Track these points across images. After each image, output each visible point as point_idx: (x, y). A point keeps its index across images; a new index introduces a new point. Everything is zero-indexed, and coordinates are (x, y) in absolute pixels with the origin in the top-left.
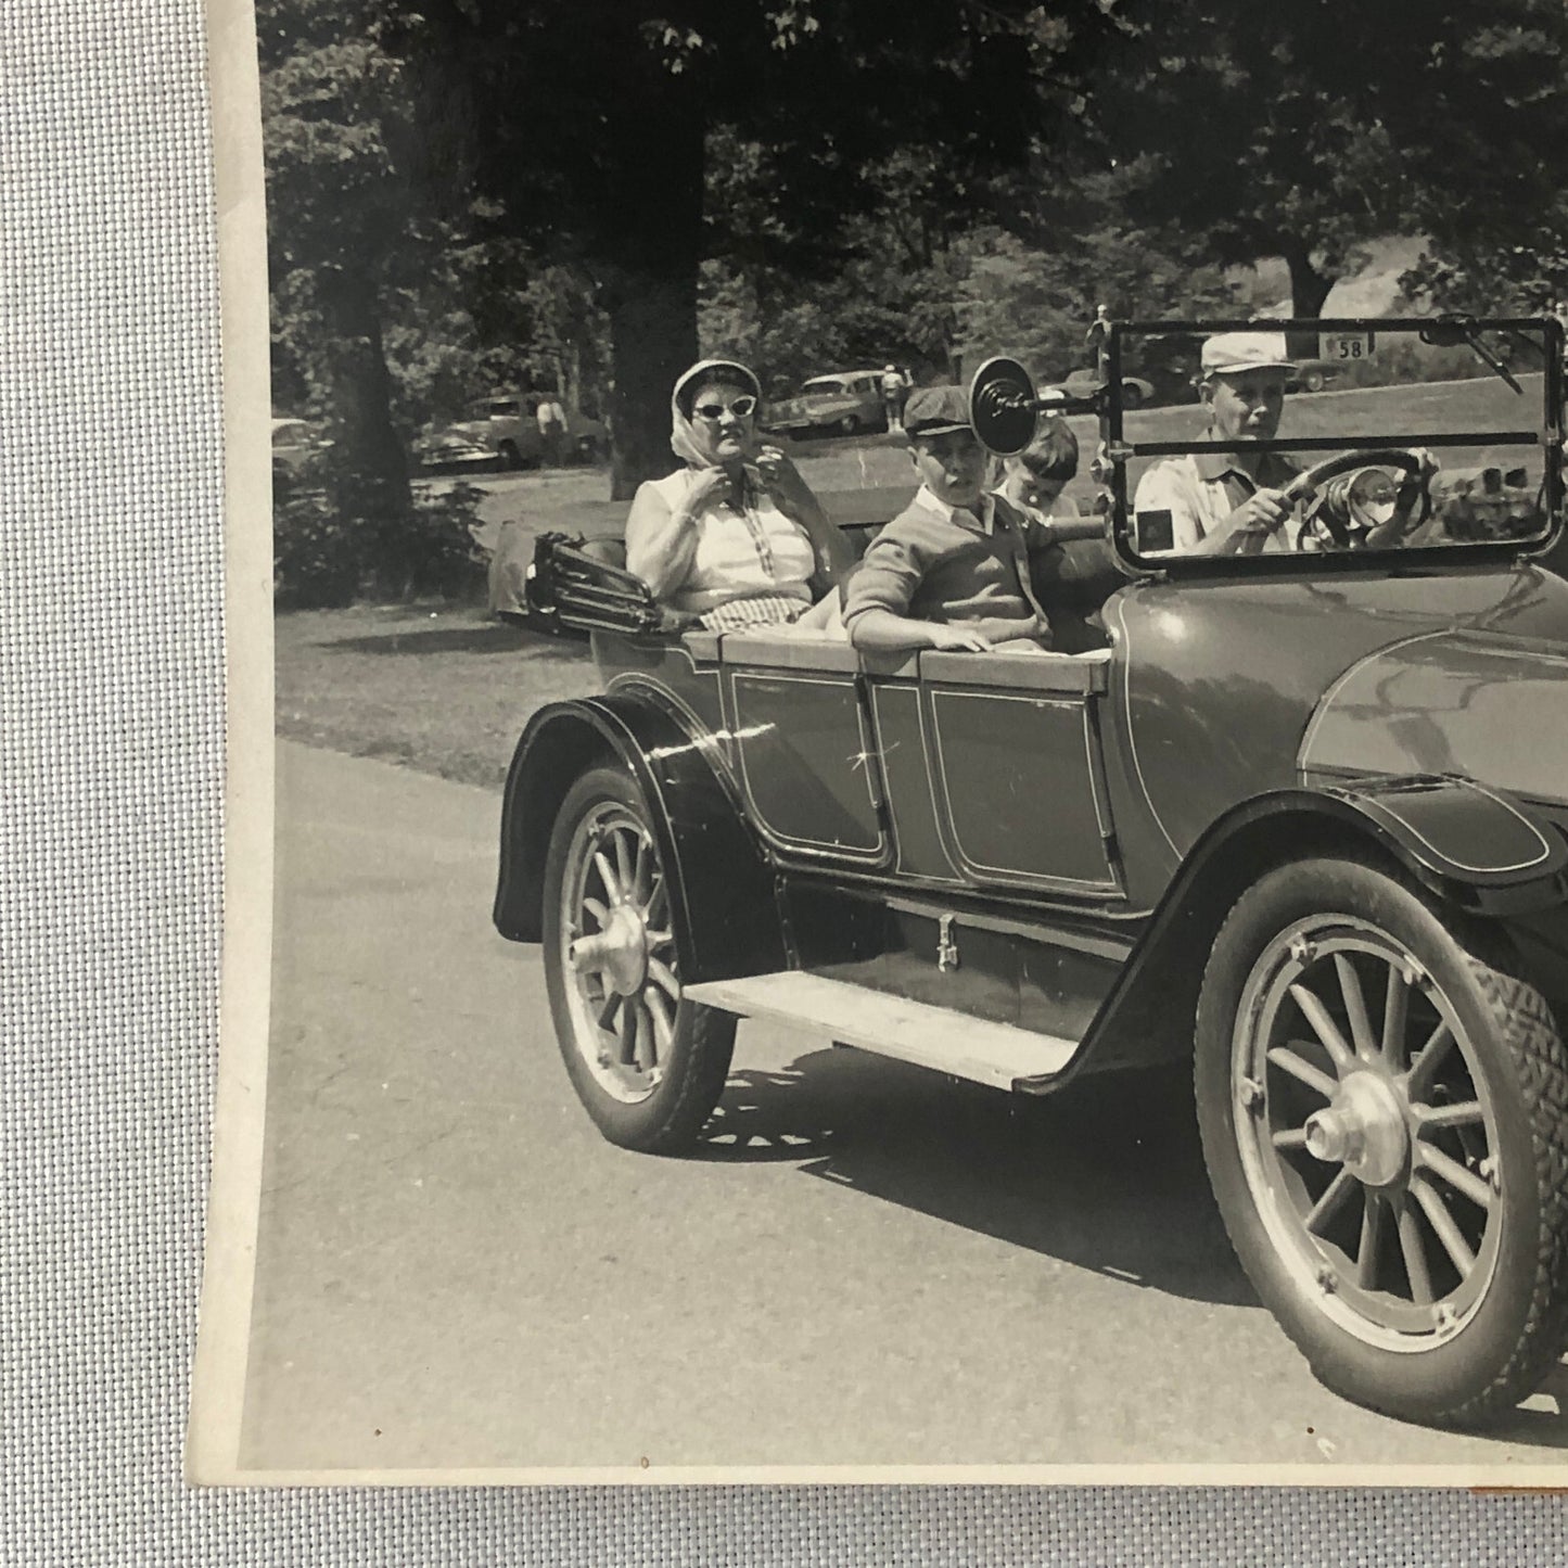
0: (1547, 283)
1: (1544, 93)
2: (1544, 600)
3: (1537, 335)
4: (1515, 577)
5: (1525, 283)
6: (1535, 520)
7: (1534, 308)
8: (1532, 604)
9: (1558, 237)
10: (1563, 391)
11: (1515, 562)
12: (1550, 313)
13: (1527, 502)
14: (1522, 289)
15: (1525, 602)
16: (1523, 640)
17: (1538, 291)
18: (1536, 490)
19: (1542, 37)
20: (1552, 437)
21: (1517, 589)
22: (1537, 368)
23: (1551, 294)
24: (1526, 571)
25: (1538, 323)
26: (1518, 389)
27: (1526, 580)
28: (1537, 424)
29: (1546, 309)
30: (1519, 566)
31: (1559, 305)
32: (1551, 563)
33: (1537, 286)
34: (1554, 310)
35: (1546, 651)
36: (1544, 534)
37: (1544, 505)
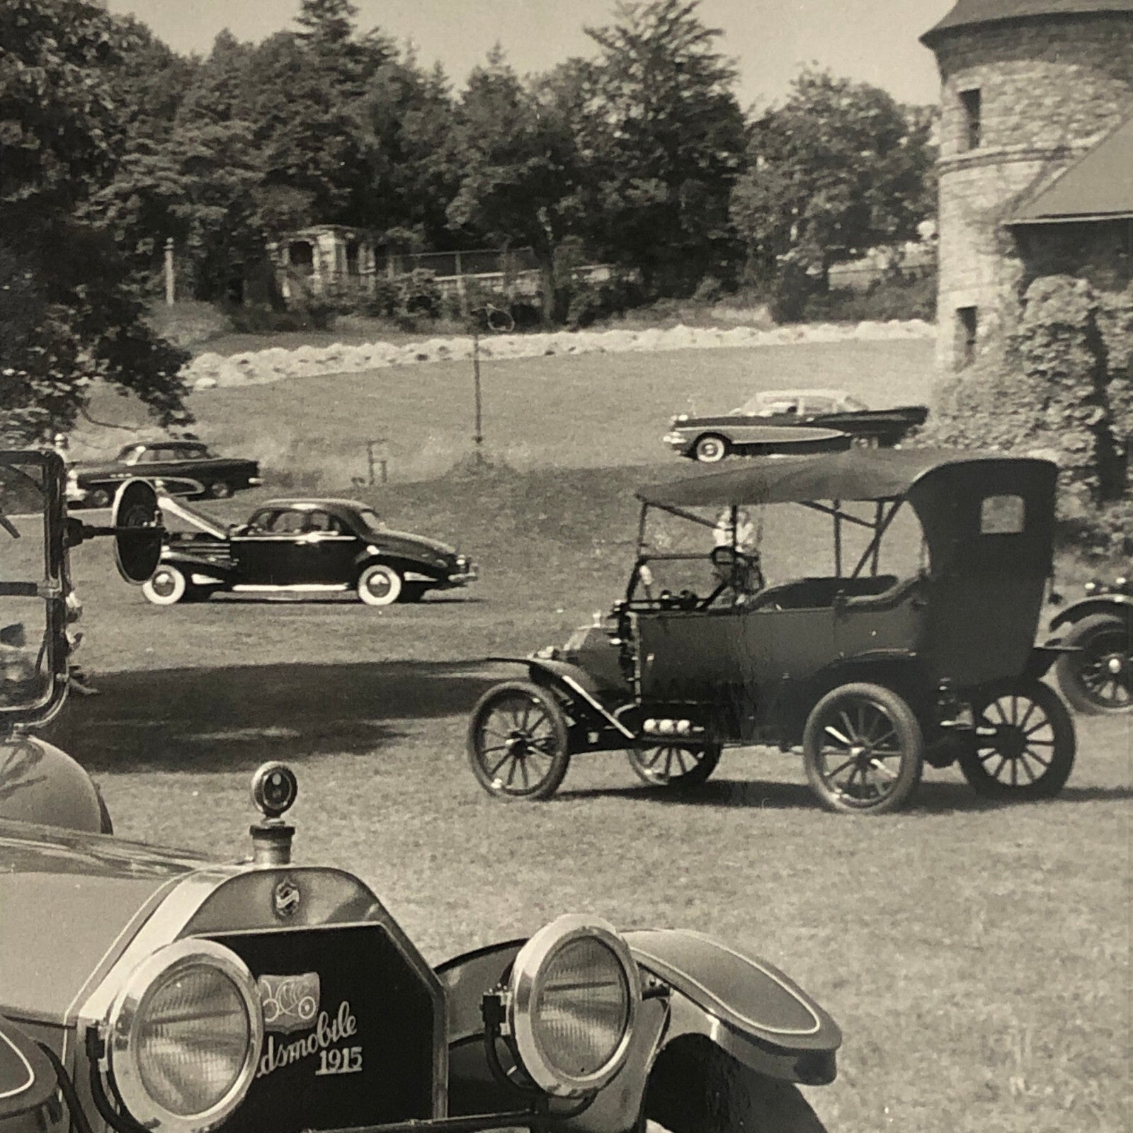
0: (44, 411)
1: (25, 193)
2: (45, 778)
3: (35, 471)
4: (10, 750)
5: (18, 411)
6: (34, 686)
7: (29, 438)
8: (30, 782)
9: (54, 359)
10: (66, 536)
11: (9, 734)
12: (48, 446)
13: (24, 663)
14: (17, 417)
15: (21, 780)
16: (17, 825)
17: (33, 420)
18: (37, 649)
19: (16, 128)
20: (54, 587)
21: (11, 766)
22: (34, 509)
23: (50, 425)
24: (23, 744)
25: (36, 457)
26: (16, 536)
27: (22, 754)
28: (36, 572)
29: (43, 441)
30: (14, 738)
31: (59, 437)
32: (45, 734)
33: (32, 414)
34: (53, 442)
35: (44, 838)
36: (45, 700)
37: (44, 666)
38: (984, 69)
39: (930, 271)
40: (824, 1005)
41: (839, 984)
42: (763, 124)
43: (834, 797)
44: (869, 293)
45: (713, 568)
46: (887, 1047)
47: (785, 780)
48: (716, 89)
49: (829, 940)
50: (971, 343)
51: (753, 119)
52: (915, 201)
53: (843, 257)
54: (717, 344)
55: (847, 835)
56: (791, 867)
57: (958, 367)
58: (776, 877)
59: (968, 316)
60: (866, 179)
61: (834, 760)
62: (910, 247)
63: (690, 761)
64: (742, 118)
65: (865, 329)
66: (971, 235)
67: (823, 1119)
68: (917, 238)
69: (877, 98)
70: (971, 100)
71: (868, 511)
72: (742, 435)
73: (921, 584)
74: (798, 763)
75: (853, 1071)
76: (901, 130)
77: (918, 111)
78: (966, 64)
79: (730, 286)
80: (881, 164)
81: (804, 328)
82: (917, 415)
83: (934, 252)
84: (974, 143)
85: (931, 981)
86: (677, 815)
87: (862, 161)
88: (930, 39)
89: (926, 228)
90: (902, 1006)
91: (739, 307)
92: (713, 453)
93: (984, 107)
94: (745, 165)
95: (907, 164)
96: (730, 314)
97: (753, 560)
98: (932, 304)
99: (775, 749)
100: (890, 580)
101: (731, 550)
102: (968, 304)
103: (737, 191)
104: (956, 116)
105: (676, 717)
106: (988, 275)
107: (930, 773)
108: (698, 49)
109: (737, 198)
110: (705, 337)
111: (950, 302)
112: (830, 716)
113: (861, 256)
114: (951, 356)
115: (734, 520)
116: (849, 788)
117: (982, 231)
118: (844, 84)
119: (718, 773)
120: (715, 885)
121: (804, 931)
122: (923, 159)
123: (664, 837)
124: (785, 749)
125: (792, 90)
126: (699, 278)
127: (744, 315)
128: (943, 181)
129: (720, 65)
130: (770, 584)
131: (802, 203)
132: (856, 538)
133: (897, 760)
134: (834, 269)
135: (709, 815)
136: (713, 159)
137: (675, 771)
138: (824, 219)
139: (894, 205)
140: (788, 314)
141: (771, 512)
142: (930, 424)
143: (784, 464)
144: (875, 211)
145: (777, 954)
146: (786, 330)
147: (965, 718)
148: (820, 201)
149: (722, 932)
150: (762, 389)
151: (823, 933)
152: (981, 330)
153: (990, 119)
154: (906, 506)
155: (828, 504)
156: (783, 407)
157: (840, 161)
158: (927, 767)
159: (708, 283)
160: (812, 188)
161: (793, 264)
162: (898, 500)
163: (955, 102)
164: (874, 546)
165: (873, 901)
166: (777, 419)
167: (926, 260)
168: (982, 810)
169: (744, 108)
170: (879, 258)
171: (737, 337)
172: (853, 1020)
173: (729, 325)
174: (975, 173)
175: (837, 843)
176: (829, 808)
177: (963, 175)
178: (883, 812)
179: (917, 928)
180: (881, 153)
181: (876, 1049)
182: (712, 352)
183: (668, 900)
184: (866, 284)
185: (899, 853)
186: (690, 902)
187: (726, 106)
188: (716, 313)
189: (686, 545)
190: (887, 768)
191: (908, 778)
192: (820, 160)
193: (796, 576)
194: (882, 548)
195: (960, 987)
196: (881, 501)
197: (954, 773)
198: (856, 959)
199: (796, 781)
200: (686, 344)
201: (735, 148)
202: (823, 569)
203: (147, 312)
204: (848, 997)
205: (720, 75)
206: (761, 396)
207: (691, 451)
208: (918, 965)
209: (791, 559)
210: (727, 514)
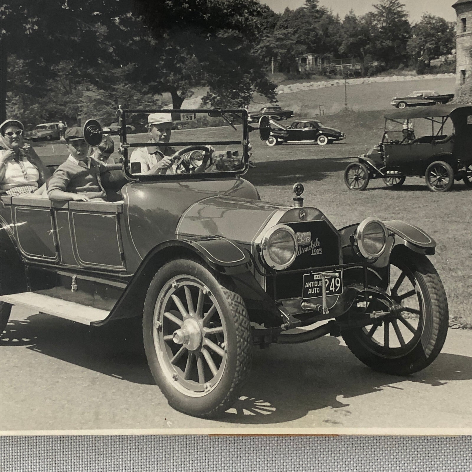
0: (243, 100)
1: (239, 47)
2: (244, 187)
3: (240, 114)
4: (236, 181)
5: (236, 100)
6: (241, 166)
7: (239, 107)
8: (241, 188)
9: (245, 87)
10: (248, 130)
11: (235, 177)
12: (243, 108)
13: (238, 160)
14: (236, 101)
15: (239, 188)
16: (238, 198)
17: (240, 102)
18: (241, 157)
19: (237, 32)
20: (245, 142)
21: (236, 185)
22: (240, 123)
23: (244, 103)
24: (239, 180)
25: (240, 111)
26: (236, 130)
27: (239, 182)
28: (241, 139)
29: (242, 107)
30: (237, 178)
31: (246, 106)
32: (245, 177)
33: (239, 101)
34: (245, 107)
35: (244, 201)
36: (243, 169)
37: (243, 161)
38: (467, 13)
39: (455, 61)
40: (432, 237)
41: (436, 232)
42: (414, 27)
43: (433, 188)
44: (440, 67)
45: (403, 134)
46: (447, 246)
47: (421, 185)
48: (404, 19)
49: (432, 222)
50: (464, 78)
51: (412, 25)
52: (451, 45)
53: (434, 58)
54: (403, 80)
55: (436, 197)
56: (423, 204)
57: (461, 84)
58: (419, 207)
59: (464, 72)
60: (439, 39)
61: (433, 179)
62: (450, 56)
63: (398, 181)
64: (410, 25)
65: (439, 76)
66: (464, 53)
67: (433, 263)
68: (451, 53)
69: (442, 20)
70: (464, 20)
71: (440, 119)
72: (409, 102)
73: (453, 136)
74: (424, 180)
75: (439, 252)
76: (448, 28)
77: (451, 23)
78: (463, 12)
79: (407, 66)
80: (442, 36)
81: (424, 76)
82: (452, 96)
83: (455, 57)
84: (465, 31)
85: (457, 230)
86: (395, 193)
87: (438, 35)
88: (454, 6)
89: (453, 51)
90: (450, 237)
91: (409, 71)
92: (403, 107)
93: (467, 22)
94: (410, 37)
95: (449, 36)
96: (407, 73)
97: (412, 132)
98: (455, 69)
99: (419, 177)
100: (446, 136)
101: (407, 130)
102: (463, 69)
103: (408, 43)
104: (461, 24)
105: (394, 170)
106: (468, 62)
107: (456, 182)
108: (399, 9)
109: (409, 45)
110: (401, 78)
111: (459, 69)
112: (432, 169)
113: (438, 58)
114: (459, 82)
115: (408, 122)
116: (436, 186)
117: (466, 52)
118: (434, 17)
119: (405, 183)
120: (405, 209)
121: (427, 220)
122: (453, 35)
123: (392, 198)
124: (421, 177)
125: (421, 19)
126: (399, 64)
127: (410, 73)
128: (457, 40)
129: (404, 13)
130: (417, 138)
131: (424, 46)
132: (438, 126)
133: (448, 179)
134: (432, 61)
135: (403, 193)
136: (403, 35)
137: (395, 183)
138: (429, 49)
139: (446, 45)
140: (421, 72)
141: (417, 120)
142: (455, 98)
143: (419, 109)
144: (441, 47)
145: (420, 225)
146: (420, 76)
147: (464, 169)
148: (428, 45)
149: (407, 220)
150: (415, 90)
151: (431, 220)
152: (467, 75)
153: (468, 25)
154: (449, 119)
155: (431, 118)
156: (420, 95)
157: (433, 35)
158: (455, 180)
159: (401, 65)
160: (426, 42)
161: (422, 60)
162: (447, 117)
163: (460, 21)
164: (442, 128)
165: (442, 212)
166: (418, 98)
167: (453, 59)
168: (469, 190)
169: (410, 23)
170: (442, 59)
171: (408, 78)
172: (439, 240)
173: (406, 75)
174: (465, 38)
175: (434, 199)
176: (432, 191)
177: (462, 38)
178: (445, 191)
179: (453, 218)
180: (443, 33)
181: (445, 247)
182: (402, 82)
183: (393, 213)
184: (439, 65)
185: (449, 201)
186: (399, 214)
187: (406, 22)
188: (403, 72)
189: (396, 129)
190: (446, 181)
191: (451, 183)
192: (428, 35)
193: (423, 136)
194: (443, 128)
195: (464, 232)
196: (443, 117)
197: (462, 182)
198: (439, 226)
199: (424, 185)
200: (396, 80)
201: (408, 32)
202: (430, 134)
203: (267, 76)
204: (437, 235)
205: (404, 15)
206: (414, 92)
207: (397, 106)
208: (454, 227)
209: (422, 132)
210: (406, 121)
